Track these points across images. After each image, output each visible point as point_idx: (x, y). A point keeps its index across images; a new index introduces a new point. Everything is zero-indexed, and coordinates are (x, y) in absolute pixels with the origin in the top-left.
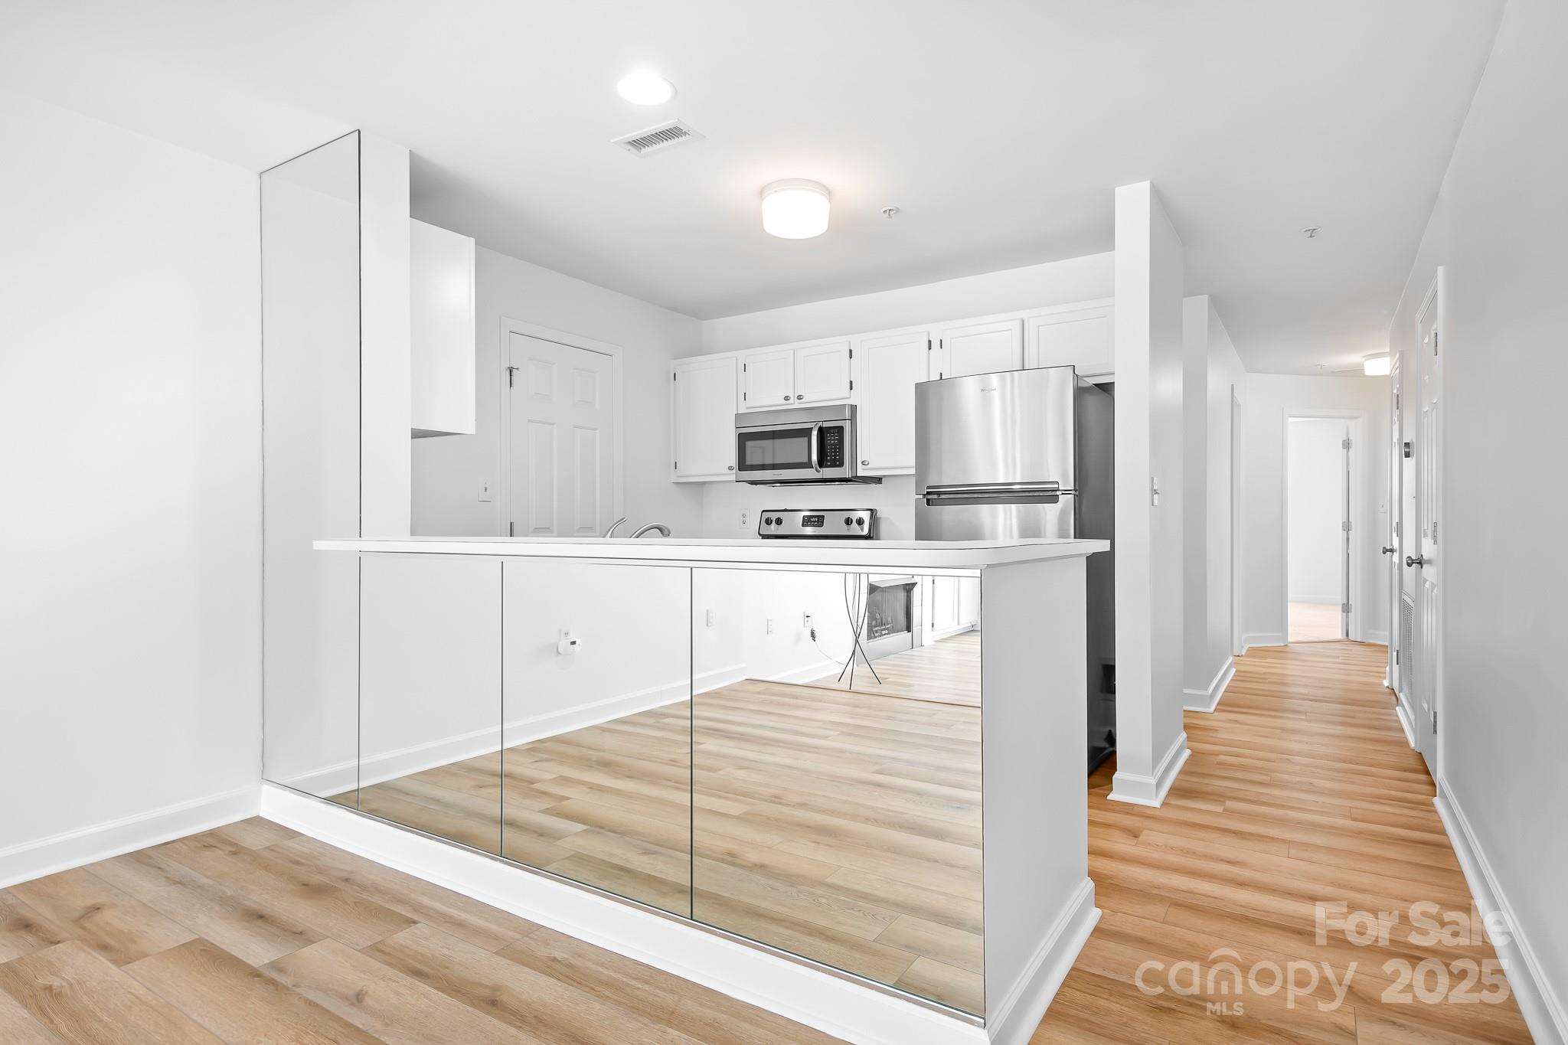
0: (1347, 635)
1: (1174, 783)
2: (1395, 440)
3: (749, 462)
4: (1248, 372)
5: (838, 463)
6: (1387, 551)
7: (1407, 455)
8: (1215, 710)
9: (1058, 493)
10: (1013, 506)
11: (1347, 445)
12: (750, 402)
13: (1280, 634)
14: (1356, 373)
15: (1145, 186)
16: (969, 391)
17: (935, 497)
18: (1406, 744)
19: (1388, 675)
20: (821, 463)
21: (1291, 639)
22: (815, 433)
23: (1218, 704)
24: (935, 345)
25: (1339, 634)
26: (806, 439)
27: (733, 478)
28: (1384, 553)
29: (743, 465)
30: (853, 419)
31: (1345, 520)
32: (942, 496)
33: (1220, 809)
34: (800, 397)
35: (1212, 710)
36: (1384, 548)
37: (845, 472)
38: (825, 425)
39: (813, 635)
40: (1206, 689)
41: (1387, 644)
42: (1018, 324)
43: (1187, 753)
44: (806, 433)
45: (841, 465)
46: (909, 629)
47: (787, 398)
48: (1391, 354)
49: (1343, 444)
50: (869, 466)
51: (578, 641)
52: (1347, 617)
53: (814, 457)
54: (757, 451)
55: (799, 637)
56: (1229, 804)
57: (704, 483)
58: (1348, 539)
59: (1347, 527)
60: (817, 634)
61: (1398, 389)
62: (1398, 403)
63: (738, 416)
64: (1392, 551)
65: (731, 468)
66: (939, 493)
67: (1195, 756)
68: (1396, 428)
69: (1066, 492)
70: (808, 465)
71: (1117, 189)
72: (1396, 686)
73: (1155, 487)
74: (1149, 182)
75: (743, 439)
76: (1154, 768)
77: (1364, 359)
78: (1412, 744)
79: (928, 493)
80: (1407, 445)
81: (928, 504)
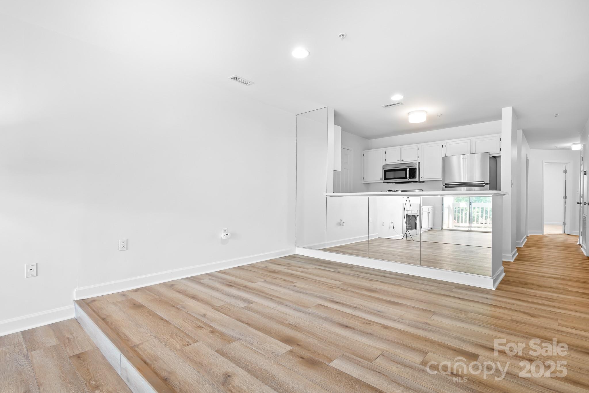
0: (565, 232)
1: (515, 258)
2: (582, 170)
3: (387, 177)
4: (530, 149)
5: (415, 177)
6: (579, 203)
7: (585, 174)
8: (523, 247)
9: (484, 184)
10: (465, 188)
11: (565, 171)
12: (386, 162)
13: (541, 231)
14: (569, 149)
15: (510, 108)
16: (454, 160)
17: (447, 186)
18: (584, 255)
19: (579, 241)
20: (410, 177)
21: (544, 233)
22: (408, 170)
23: (524, 246)
24: (444, 146)
25: (561, 232)
26: (405, 171)
27: (382, 182)
28: (578, 204)
29: (385, 178)
30: (419, 166)
31: (564, 195)
32: (449, 186)
33: (530, 263)
34: (402, 160)
35: (522, 247)
36: (578, 202)
37: (416, 180)
38: (411, 167)
39: (394, 228)
40: (520, 241)
41: (579, 235)
42: (470, 141)
43: (517, 254)
44: (406, 170)
45: (415, 178)
46: (416, 228)
47: (398, 161)
48: (581, 143)
49: (564, 171)
50: (424, 178)
51: (345, 223)
52: (565, 227)
53: (408, 176)
54: (389, 175)
55: (390, 228)
56: (531, 262)
57: (369, 183)
58: (565, 202)
59: (565, 198)
60: (395, 227)
61: (583, 155)
62: (583, 159)
63: (384, 165)
64: (580, 203)
65: (381, 179)
66: (448, 185)
67: (519, 255)
68: (582, 167)
69: (486, 184)
70: (406, 178)
71: (503, 109)
72: (581, 244)
73: (512, 183)
74: (511, 107)
75: (385, 172)
76: (512, 252)
77: (571, 145)
78: (585, 254)
79: (446, 185)
80: (585, 172)
81: (446, 187)
